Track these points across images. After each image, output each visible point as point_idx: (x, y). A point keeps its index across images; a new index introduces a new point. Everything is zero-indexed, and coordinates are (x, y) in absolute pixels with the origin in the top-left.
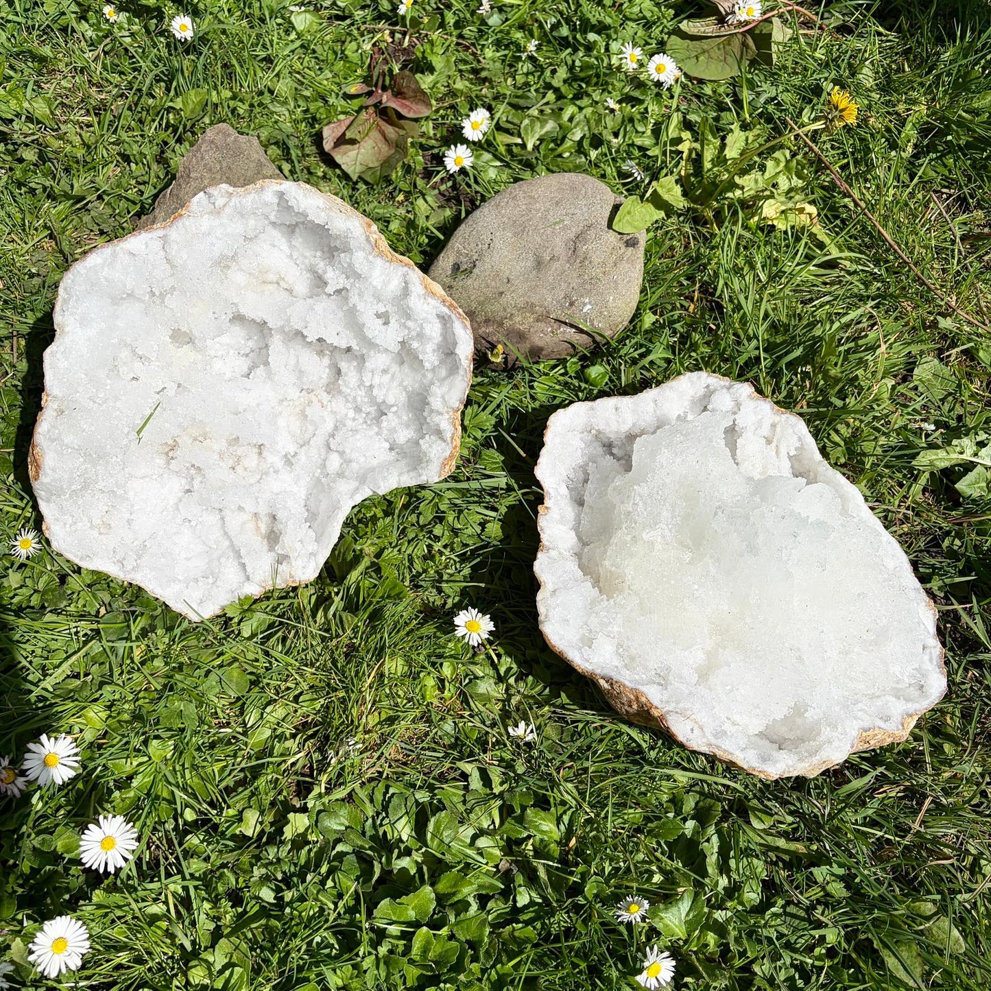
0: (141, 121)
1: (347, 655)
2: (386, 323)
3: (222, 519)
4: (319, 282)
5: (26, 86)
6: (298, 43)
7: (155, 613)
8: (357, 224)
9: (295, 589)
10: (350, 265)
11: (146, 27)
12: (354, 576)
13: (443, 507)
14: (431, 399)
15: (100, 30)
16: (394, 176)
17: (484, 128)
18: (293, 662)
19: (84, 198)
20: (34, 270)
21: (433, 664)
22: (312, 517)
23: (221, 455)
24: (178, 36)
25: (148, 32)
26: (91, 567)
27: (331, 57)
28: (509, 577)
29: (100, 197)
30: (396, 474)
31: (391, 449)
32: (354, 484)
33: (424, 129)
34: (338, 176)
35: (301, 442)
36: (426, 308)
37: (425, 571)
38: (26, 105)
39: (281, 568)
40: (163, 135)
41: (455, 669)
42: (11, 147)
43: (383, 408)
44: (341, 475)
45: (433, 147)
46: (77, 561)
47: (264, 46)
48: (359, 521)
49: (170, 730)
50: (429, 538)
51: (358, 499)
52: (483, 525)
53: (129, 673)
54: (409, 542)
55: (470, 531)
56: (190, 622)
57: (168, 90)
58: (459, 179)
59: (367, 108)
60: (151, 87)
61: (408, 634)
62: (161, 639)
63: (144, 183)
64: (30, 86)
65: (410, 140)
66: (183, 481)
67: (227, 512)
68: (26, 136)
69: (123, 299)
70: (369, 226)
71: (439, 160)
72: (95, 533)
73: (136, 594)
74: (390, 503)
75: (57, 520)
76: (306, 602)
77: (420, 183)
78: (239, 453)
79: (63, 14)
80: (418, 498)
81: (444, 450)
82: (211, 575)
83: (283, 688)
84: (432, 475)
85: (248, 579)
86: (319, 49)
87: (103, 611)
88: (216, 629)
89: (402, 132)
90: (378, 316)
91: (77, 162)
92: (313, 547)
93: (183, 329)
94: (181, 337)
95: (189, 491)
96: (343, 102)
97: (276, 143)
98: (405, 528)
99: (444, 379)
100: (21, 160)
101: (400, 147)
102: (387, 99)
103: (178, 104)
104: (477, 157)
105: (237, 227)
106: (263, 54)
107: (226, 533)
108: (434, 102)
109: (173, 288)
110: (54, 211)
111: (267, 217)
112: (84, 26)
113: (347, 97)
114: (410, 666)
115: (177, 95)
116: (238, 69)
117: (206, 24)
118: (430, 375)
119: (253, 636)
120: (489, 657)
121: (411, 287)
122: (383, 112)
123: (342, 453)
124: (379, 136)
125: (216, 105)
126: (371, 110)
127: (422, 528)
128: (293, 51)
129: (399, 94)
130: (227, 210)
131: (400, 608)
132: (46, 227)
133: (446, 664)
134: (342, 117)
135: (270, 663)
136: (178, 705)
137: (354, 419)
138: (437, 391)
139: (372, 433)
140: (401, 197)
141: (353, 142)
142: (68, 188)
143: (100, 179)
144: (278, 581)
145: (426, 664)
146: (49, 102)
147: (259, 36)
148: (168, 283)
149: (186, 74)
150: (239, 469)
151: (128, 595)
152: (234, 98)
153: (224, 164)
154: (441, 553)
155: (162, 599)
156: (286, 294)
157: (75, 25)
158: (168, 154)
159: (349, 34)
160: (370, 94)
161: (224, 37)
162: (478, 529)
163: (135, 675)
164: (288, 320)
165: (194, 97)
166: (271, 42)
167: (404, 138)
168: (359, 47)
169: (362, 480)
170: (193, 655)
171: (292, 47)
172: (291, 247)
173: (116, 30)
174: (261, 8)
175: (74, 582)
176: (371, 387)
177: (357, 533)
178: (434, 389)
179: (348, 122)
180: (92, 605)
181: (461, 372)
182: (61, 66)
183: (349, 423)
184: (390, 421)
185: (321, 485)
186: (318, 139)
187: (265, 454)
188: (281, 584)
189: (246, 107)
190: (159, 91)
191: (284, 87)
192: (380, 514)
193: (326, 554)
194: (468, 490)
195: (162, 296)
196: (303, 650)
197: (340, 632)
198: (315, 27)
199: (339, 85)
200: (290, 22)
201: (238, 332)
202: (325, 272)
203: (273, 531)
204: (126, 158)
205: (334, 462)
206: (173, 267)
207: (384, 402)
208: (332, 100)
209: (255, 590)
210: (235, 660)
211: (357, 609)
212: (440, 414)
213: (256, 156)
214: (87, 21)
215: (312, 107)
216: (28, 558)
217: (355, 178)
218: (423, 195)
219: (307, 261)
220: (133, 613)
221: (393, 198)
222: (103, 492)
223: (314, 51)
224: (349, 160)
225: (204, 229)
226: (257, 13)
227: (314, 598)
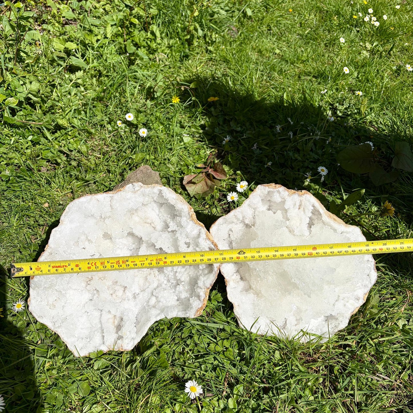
0: (119, 160)
1: (136, 389)
2: (188, 247)
3: (101, 315)
4: (167, 226)
5: (81, 141)
6: (184, 146)
7: (61, 349)
8: (186, 207)
9: (122, 352)
10: (180, 222)
11: (131, 131)
12: (148, 353)
13: (193, 332)
14: (199, 282)
15: (114, 128)
16: (206, 198)
17: (245, 188)
18: (111, 385)
19: (89, 181)
20: (61, 203)
21: (171, 403)
22: (137, 322)
23: (108, 288)
24: (141, 135)
25: (131, 132)
26: (41, 322)
27: (194, 153)
28: (215, 371)
29: (95, 183)
30: (177, 311)
31: (178, 300)
32: (159, 312)
33: (222, 184)
34: (186, 194)
35: (142, 289)
36: (205, 244)
37: (179, 359)
38: (79, 147)
39: (118, 341)
40: (125, 166)
41: (181, 408)
42: (69, 160)
43: (179, 282)
44: (154, 307)
45: (224, 191)
46: (37, 317)
47: (171, 145)
48: (157, 330)
49: (49, 404)
50: (184, 344)
51: (158, 319)
52: (209, 344)
53: (41, 373)
54: (175, 344)
55: (202, 345)
56: (74, 356)
57: (132, 152)
58: (231, 204)
59: (202, 173)
60: (126, 150)
61: (164, 386)
62: (59, 361)
63: (113, 181)
64: (83, 141)
65: (216, 187)
66: (90, 295)
67: (104, 312)
68: (76, 157)
69: (89, 216)
70: (191, 209)
71: (225, 196)
72: (48, 307)
73: (56, 338)
74: (171, 325)
75: (35, 298)
76: (125, 360)
77: (216, 202)
78: (116, 289)
79: (103, 120)
80: (184, 325)
81: (199, 304)
82: (90, 338)
83: (104, 397)
84: (191, 314)
85: (104, 343)
86: (190, 150)
87: (39, 342)
88: (83, 362)
89: (213, 183)
90: (186, 243)
91: (91, 169)
92: (134, 335)
93: (109, 233)
94: (107, 236)
95: (91, 300)
96: (194, 169)
97: (166, 178)
98: (175, 338)
99: (206, 274)
100: (70, 164)
101: (211, 188)
102: (211, 171)
103: (134, 157)
104: (240, 198)
105: (141, 199)
106: (170, 147)
107: (101, 321)
108: (228, 176)
109: (110, 217)
110: (76, 184)
111: (153, 198)
112: (109, 126)
113: (196, 167)
114: (161, 401)
115: (134, 154)
116: (159, 150)
117: (152, 133)
118: (201, 272)
119: (98, 369)
120: (198, 407)
121: (201, 235)
122: (208, 175)
123: (157, 297)
124: (205, 183)
125: (147, 160)
126: (204, 174)
127: (182, 339)
128: (181, 148)
129: (216, 170)
130: (139, 192)
131: (164, 373)
132: (71, 189)
133: (177, 405)
134: (193, 174)
135: (102, 384)
136: (56, 394)
137: (166, 285)
138: (202, 279)
139: (171, 291)
140: (207, 206)
141: (194, 183)
142: (84, 177)
143: (97, 176)
144: (116, 347)
145: (169, 402)
146: (87, 147)
147: (170, 141)
148: (108, 214)
149: (140, 147)
150: (114, 295)
151: (52, 338)
152: (154, 159)
153: (144, 179)
154: (188, 353)
155: (66, 343)
156: (153, 229)
157: (106, 125)
158: (125, 173)
159: (203, 147)
160: (205, 168)
161: (157, 139)
162: (206, 346)
163: (43, 375)
164: (151, 238)
165: (140, 156)
166: (174, 144)
167: (214, 186)
168: (205, 152)
169: (162, 311)
170: (70, 372)
171: (181, 147)
172: (160, 212)
173: (119, 129)
174: (173, 132)
175: (32, 327)
176: (176, 272)
177: (154, 335)
178: (201, 277)
179: (194, 176)
180: (36, 339)
181: (214, 273)
182: (96, 137)
183: (164, 286)
184: (180, 288)
185: (145, 310)
186: (182, 179)
187: (126, 291)
188: (116, 349)
189: (158, 163)
190: (128, 152)
191: (174, 159)
192: (166, 329)
193: (139, 340)
194: (206, 327)
195: (104, 219)
196: (117, 381)
197: (135, 377)
198: (191, 142)
199: (194, 163)
200: (182, 139)
201: (130, 239)
202: (170, 223)
203: (120, 325)
204: (109, 171)
205: (153, 300)
206: (112, 208)
207: (180, 279)
208: (190, 167)
209: (105, 349)
210: (87, 379)
211: (145, 368)
212: (201, 288)
213: (156, 179)
214: (110, 124)
215: (182, 168)
216: (17, 312)
217: (192, 196)
218: (216, 207)
219: (164, 218)
220: (52, 346)
221: (204, 206)
222: (57, 291)
223: (188, 150)
224: (192, 189)
225: (128, 197)
226: (171, 133)
227: (128, 359)
